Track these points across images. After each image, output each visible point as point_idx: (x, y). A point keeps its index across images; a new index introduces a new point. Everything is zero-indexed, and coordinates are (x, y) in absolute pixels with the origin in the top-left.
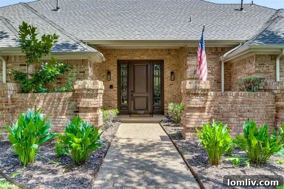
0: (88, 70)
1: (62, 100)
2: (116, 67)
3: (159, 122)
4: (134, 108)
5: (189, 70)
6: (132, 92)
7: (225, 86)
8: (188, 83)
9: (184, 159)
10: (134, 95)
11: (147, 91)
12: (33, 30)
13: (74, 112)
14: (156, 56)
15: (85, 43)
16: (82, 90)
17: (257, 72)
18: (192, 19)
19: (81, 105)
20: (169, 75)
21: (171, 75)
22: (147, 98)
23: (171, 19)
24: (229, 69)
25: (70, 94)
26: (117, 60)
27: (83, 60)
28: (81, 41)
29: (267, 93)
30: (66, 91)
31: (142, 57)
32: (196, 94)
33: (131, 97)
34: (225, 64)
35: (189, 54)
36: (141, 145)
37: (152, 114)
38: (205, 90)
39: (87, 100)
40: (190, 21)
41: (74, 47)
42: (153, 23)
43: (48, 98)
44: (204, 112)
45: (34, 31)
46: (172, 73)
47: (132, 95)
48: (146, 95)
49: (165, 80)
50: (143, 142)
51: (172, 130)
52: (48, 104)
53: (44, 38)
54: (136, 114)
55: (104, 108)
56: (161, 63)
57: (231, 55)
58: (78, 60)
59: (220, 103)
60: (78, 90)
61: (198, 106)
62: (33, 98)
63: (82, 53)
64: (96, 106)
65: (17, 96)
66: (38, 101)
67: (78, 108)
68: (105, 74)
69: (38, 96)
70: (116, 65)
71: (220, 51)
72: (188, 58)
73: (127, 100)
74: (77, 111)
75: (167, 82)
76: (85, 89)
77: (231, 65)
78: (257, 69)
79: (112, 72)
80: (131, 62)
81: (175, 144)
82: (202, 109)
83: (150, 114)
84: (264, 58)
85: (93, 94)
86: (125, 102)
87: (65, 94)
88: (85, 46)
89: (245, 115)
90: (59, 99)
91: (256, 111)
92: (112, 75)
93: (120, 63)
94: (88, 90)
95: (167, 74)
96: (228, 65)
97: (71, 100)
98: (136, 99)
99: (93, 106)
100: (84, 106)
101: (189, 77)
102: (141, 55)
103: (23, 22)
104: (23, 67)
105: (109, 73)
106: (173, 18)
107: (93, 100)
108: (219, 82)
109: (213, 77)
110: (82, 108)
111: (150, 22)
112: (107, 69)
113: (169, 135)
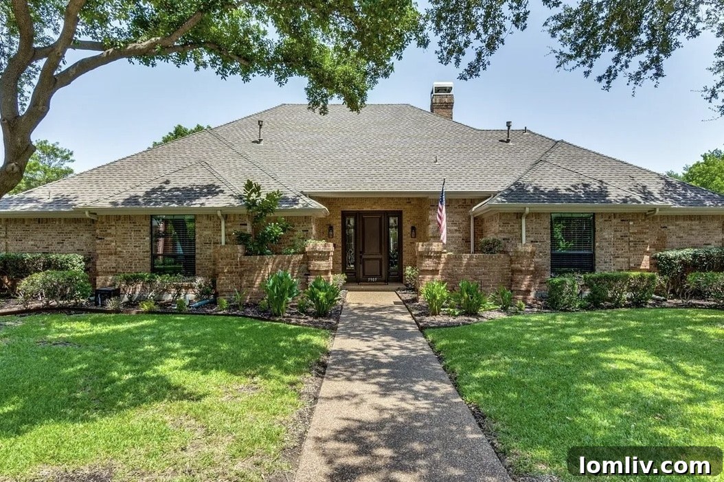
0: (312, 228)
1: (292, 263)
2: (340, 221)
3: (395, 291)
4: (364, 274)
5: (431, 226)
6: (361, 252)
7: (475, 246)
8: (420, 246)
9: (411, 314)
10: (364, 257)
11: (381, 252)
12: (258, 188)
13: (305, 275)
14: (392, 206)
15: (306, 195)
16: (313, 252)
17: (501, 232)
18: (438, 158)
19: (311, 268)
20: (409, 231)
21: (412, 231)
22: (381, 260)
23: (412, 157)
24: (480, 226)
25: (301, 256)
26: (342, 212)
27: (305, 217)
28: (302, 192)
29: (502, 256)
30: (294, 253)
31: (374, 207)
32: (430, 257)
33: (360, 260)
34: (475, 219)
35: (431, 208)
36: (372, 308)
37: (387, 281)
38: (438, 252)
39: (318, 262)
40: (436, 162)
41: (295, 201)
42: (388, 165)
43: (277, 261)
44: (438, 274)
45: (260, 189)
46: (413, 228)
47: (361, 257)
48: (380, 257)
49: (404, 237)
50: (375, 306)
51: (408, 296)
52: (277, 267)
53: (268, 196)
54: (367, 281)
55: (333, 272)
56: (399, 214)
57: (480, 209)
58: (300, 217)
59: (454, 266)
60: (309, 252)
61: (431, 269)
62: (262, 260)
63: (306, 209)
64: (327, 269)
65: (246, 259)
66: (268, 264)
67: (309, 271)
68: (326, 229)
69: (267, 258)
70: (340, 217)
71: (469, 203)
72: (430, 212)
73: (354, 264)
74: (308, 273)
75: (407, 239)
76: (317, 252)
77: (482, 221)
78: (501, 229)
79: (334, 227)
80: (360, 214)
81: (407, 307)
82: (435, 272)
83: (385, 281)
84: (509, 216)
85: (323, 256)
86: (352, 266)
87: (295, 256)
88: (308, 200)
89: (480, 277)
90: (289, 262)
91: (492, 274)
92: (335, 231)
93: (345, 215)
94: (320, 252)
95: (407, 229)
96: (479, 220)
97: (302, 262)
98: (366, 262)
99: (325, 269)
100: (316, 269)
101: (430, 235)
102: (373, 205)
103: (248, 180)
104: (244, 227)
105: (331, 228)
106: (415, 156)
107: (325, 262)
108: (468, 241)
109: (460, 235)
110: (313, 270)
111: (384, 163)
112: (329, 223)
113: (403, 301)
